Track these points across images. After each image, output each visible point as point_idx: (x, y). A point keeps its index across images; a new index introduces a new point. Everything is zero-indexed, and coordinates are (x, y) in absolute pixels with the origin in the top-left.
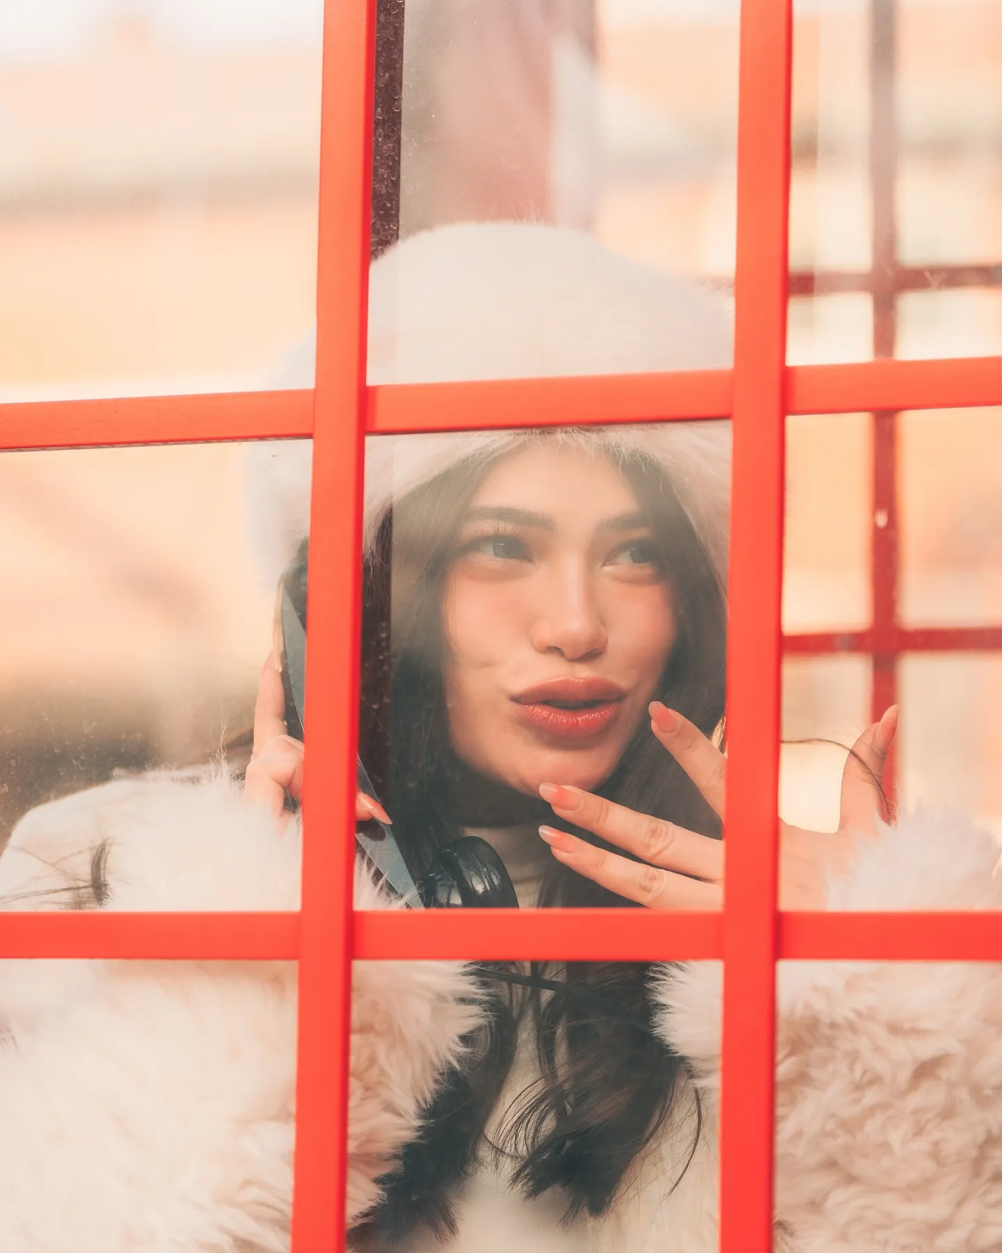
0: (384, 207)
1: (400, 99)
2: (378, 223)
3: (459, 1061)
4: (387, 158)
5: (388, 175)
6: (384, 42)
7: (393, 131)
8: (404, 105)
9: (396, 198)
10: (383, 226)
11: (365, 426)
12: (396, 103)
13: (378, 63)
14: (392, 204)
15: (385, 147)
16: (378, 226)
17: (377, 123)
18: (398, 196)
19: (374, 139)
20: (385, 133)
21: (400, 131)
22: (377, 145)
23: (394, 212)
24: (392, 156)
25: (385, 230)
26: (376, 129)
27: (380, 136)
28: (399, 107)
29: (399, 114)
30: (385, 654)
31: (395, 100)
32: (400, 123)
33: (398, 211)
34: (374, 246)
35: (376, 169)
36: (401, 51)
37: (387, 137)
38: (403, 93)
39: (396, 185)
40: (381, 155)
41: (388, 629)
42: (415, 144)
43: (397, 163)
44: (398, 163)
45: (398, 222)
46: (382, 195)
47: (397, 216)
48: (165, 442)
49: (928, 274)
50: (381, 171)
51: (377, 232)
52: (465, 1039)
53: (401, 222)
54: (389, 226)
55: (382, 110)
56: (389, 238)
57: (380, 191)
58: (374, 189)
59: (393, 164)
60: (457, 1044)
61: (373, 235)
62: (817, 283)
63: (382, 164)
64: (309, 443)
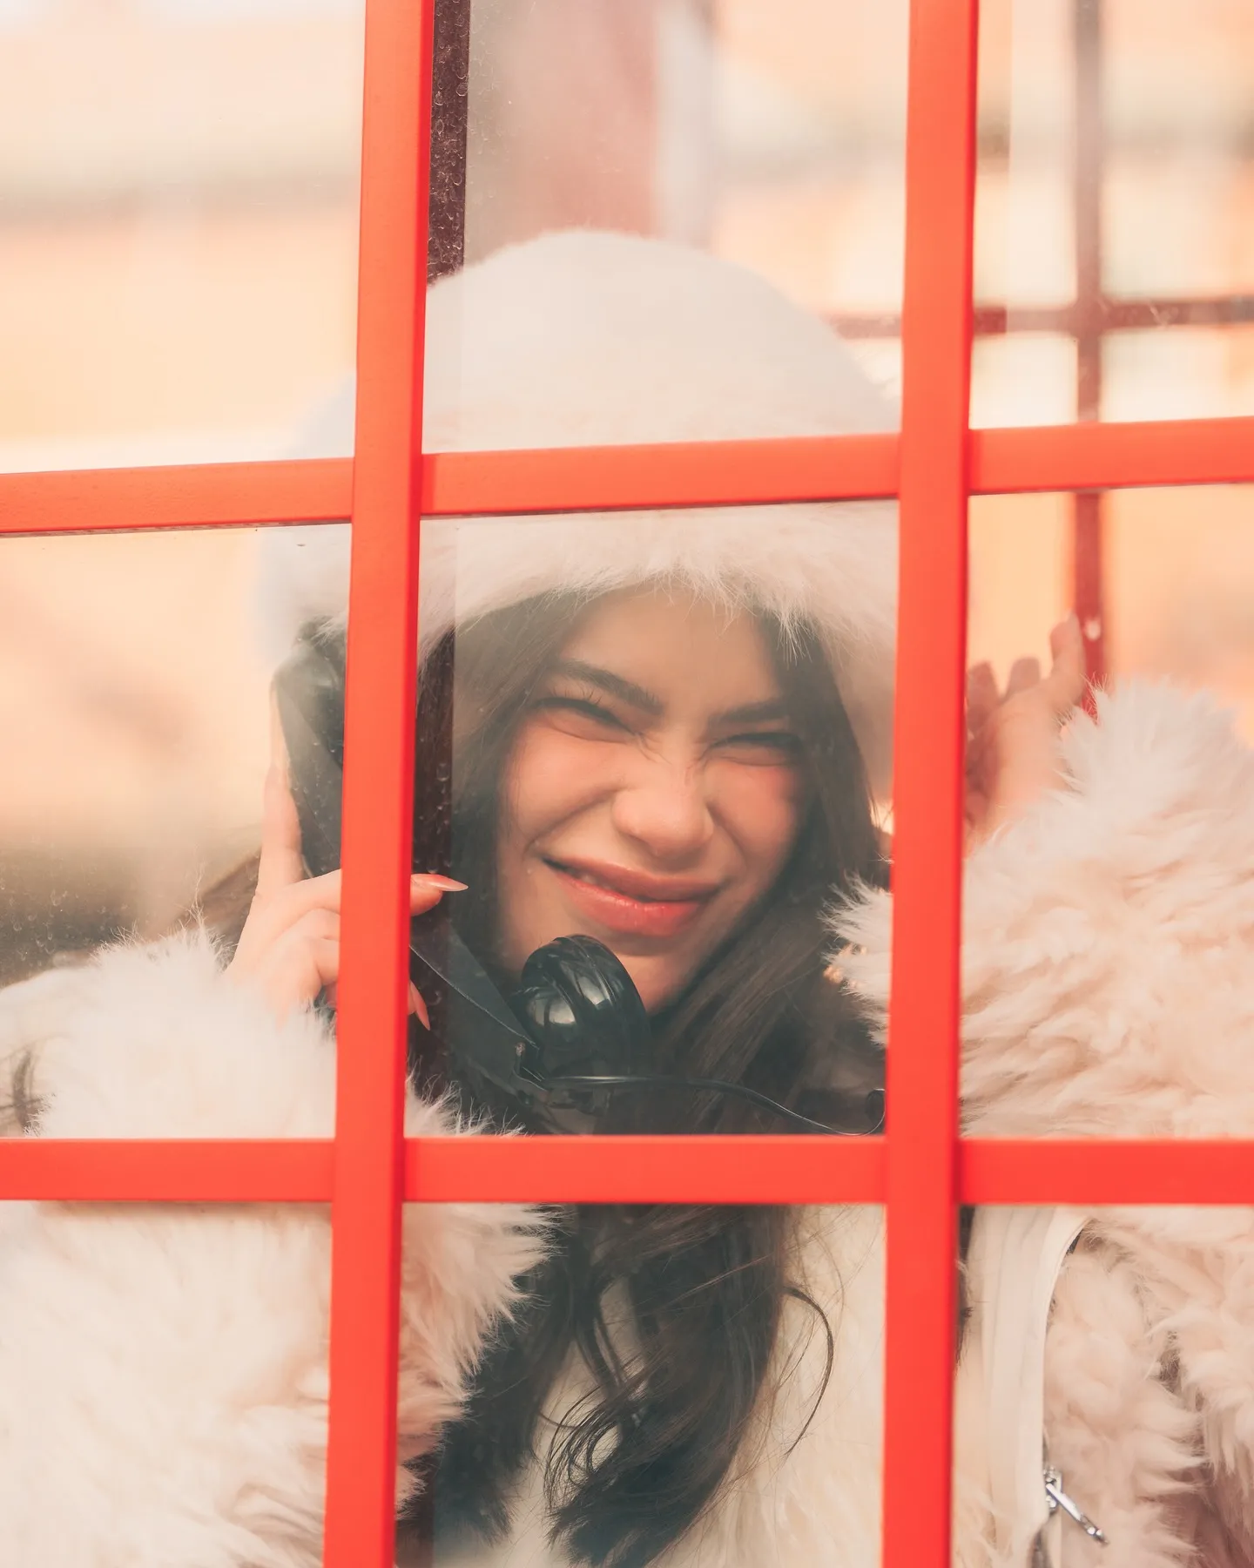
0: (445, 221)
1: (465, 81)
2: (437, 241)
3: (513, 1312)
4: (449, 157)
5: (449, 179)
6: (445, 6)
7: (457, 122)
8: (471, 87)
9: (462, 210)
10: (442, 244)
11: (420, 505)
12: (461, 86)
13: (437, 33)
14: (455, 217)
15: (447, 143)
16: (437, 246)
17: (436, 111)
18: (463, 206)
19: (431, 132)
20: (445, 125)
21: (466, 122)
22: (435, 139)
23: (457, 228)
24: (456, 154)
25: (446, 250)
26: (435, 118)
27: (440, 127)
28: (464, 91)
29: (465, 98)
30: (446, 803)
31: (460, 81)
32: (465, 112)
33: (462, 227)
34: (431, 272)
35: (434, 172)
36: (467, 17)
37: (449, 129)
38: (469, 74)
39: (460, 191)
40: (442, 153)
41: (448, 772)
42: (486, 139)
43: (462, 164)
44: (464, 163)
45: (463, 241)
46: (443, 205)
47: (461, 233)
48: (159, 527)
49: (1154, 311)
50: (442, 173)
51: (435, 253)
52: (520, 1281)
53: (467, 240)
54: (451, 246)
55: (443, 94)
56: (452, 261)
57: (440, 200)
58: (432, 197)
59: (457, 165)
60: (511, 1289)
61: (429, 258)
62: (1010, 321)
63: (442, 165)
64: (346, 529)
